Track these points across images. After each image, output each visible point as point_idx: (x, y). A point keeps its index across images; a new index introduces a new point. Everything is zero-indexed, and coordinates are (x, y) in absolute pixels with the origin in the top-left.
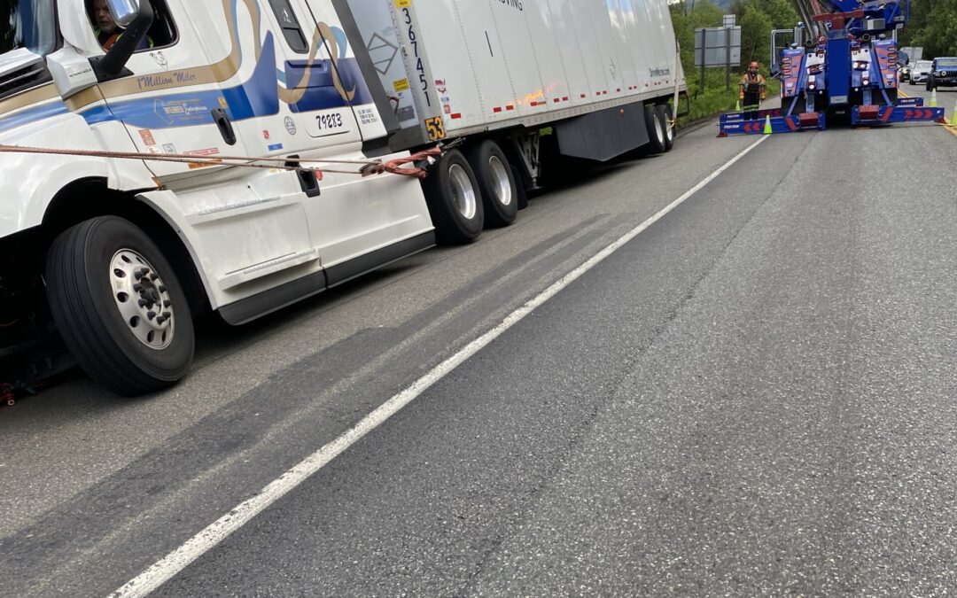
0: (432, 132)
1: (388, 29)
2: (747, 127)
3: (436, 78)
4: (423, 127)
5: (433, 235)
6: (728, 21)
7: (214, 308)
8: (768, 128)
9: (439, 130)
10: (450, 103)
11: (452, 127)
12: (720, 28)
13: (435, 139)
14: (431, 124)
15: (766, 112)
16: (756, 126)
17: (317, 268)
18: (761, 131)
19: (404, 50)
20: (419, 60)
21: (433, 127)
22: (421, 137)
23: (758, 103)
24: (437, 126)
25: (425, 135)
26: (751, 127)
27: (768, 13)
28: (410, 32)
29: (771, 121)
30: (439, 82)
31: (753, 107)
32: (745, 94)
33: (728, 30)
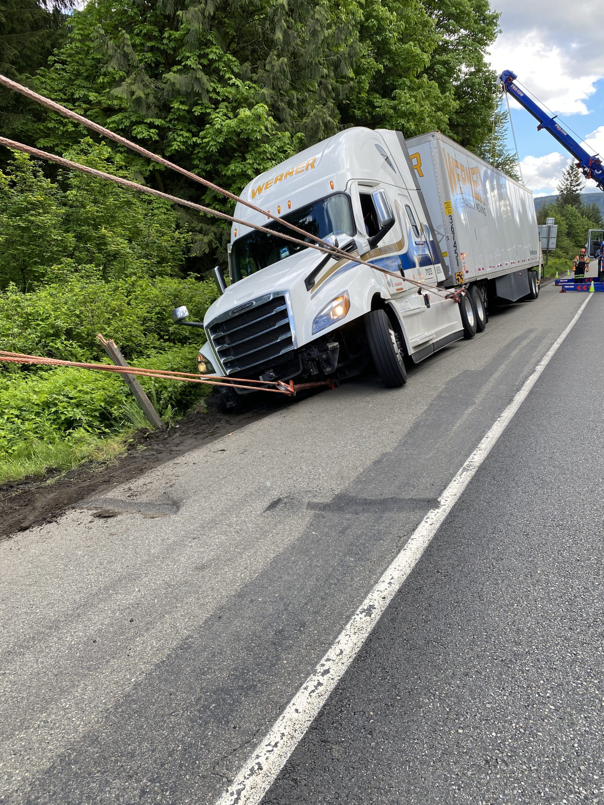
0: (458, 279)
1: (440, 226)
2: (578, 288)
3: (461, 252)
4: (454, 277)
5: (463, 332)
6: (549, 222)
7: (410, 355)
8: (592, 288)
9: (462, 278)
10: (465, 265)
11: (467, 278)
12: (544, 226)
13: (459, 283)
14: (458, 275)
15: (589, 280)
16: (584, 287)
17: (431, 342)
18: (588, 290)
19: (448, 237)
20: (455, 242)
21: (459, 277)
22: (452, 282)
23: (584, 273)
24: (461, 276)
25: (454, 280)
26: (581, 288)
27: (563, 216)
28: (452, 228)
29: (594, 284)
30: (462, 254)
31: (580, 276)
32: (576, 268)
33: (549, 227)
